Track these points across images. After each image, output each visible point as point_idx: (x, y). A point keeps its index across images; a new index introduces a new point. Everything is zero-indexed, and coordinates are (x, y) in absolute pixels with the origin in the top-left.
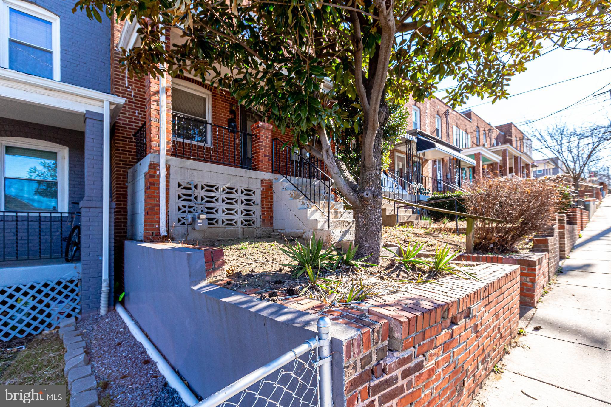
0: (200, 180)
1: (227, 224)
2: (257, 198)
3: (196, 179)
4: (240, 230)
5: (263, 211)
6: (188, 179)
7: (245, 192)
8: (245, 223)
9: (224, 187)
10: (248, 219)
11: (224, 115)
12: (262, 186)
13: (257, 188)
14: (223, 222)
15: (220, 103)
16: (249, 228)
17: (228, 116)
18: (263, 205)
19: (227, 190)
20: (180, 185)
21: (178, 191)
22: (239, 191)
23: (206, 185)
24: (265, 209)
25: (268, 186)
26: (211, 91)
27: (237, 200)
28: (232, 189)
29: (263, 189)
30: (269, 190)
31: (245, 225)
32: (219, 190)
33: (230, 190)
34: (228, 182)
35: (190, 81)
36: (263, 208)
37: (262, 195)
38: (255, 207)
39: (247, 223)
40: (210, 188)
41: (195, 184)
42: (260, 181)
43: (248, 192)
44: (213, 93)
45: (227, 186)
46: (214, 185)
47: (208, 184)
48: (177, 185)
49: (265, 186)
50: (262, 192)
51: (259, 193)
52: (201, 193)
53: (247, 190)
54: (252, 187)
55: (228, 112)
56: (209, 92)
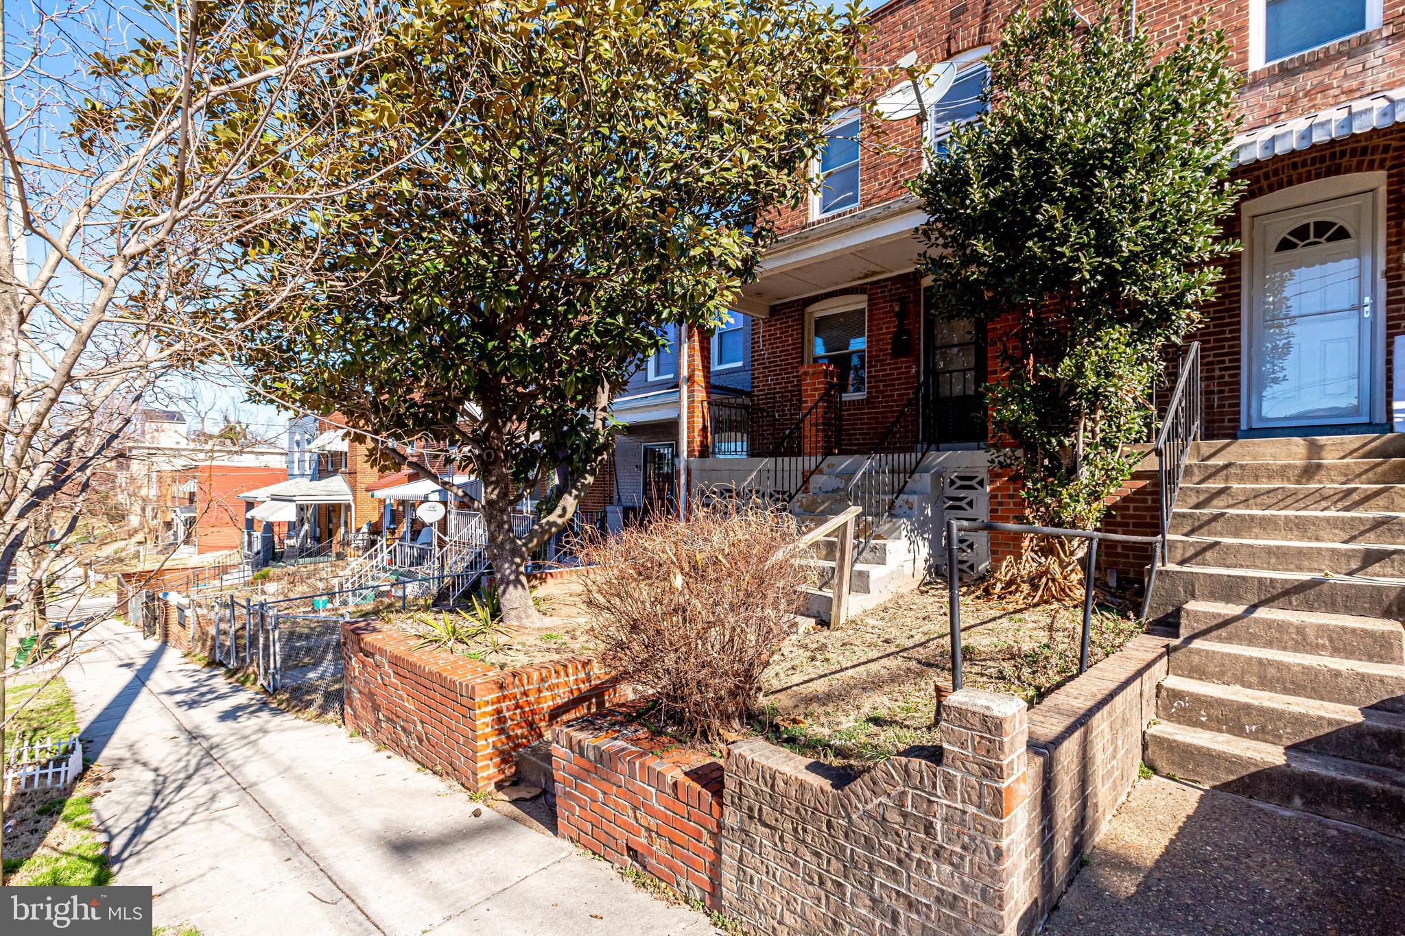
15: (881, 309)
26: (866, 292)
35: (833, 296)
42: (799, 475)
43: (781, 495)
44: (869, 295)
56: (865, 297)
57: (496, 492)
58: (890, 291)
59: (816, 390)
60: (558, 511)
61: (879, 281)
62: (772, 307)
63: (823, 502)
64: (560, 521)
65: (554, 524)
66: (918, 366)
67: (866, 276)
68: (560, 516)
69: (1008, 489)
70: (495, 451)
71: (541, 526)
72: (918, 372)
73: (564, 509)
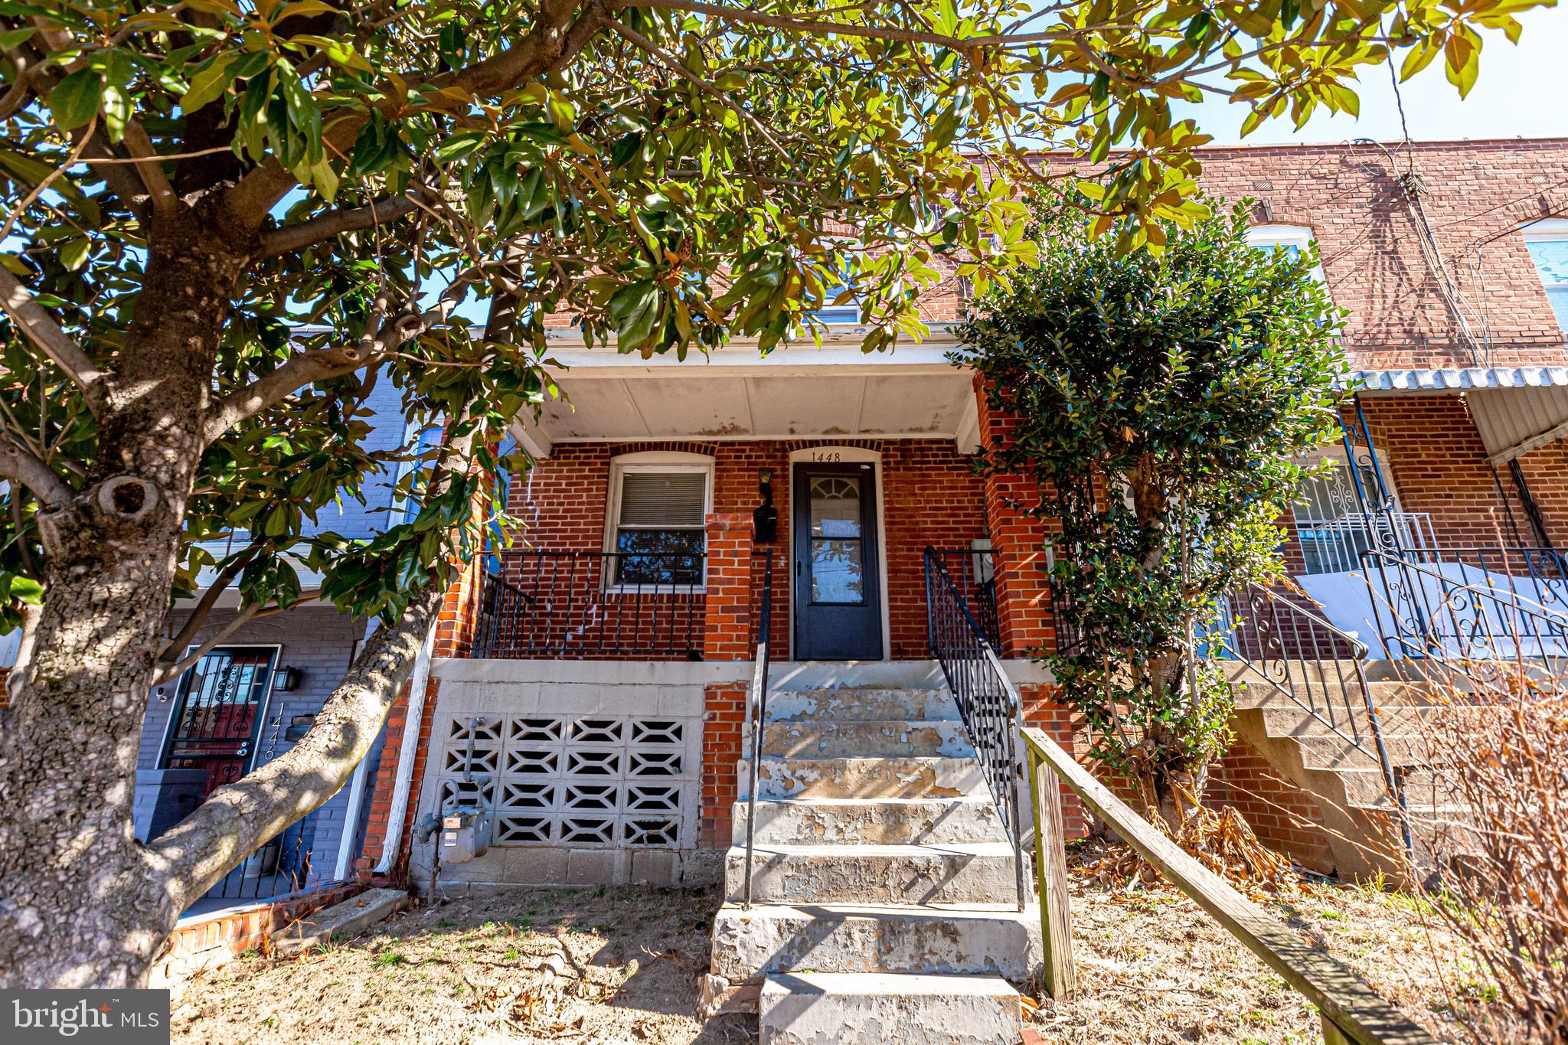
0: (511, 709)
1: (579, 838)
2: (690, 748)
3: (499, 709)
4: (619, 858)
5: (706, 790)
6: (477, 711)
7: (647, 732)
8: (640, 832)
9: (579, 723)
10: (652, 819)
11: (744, 503)
12: (708, 707)
13: (691, 716)
14: (566, 829)
15: (735, 477)
16: (656, 852)
17: (754, 503)
18: (708, 769)
19: (587, 731)
20: (457, 727)
21: (450, 744)
22: (628, 731)
23: (524, 721)
24: (717, 784)
25: (729, 706)
26: (712, 454)
27: (617, 759)
28: (604, 724)
29: (713, 717)
30: (731, 717)
31: (640, 840)
32: (563, 733)
33: (598, 729)
34: (590, 708)
35: (661, 449)
36: (707, 779)
37: (706, 737)
38: (678, 777)
39: (644, 832)
40: (537, 727)
41: (497, 722)
42: (700, 693)
43: (659, 730)
44: (718, 457)
45: (585, 718)
46: (549, 718)
47: (533, 717)
48: (450, 728)
49: (719, 706)
50: (707, 727)
51: (694, 733)
52: (508, 745)
53: (651, 725)
54: (670, 712)
55: (757, 493)
56: (710, 460)
57: (110, 646)
58: (748, 457)
59: (736, 554)
60: (324, 736)
61: (732, 443)
62: (555, 445)
63: (803, 736)
64: (332, 770)
65: (311, 780)
66: (787, 558)
67: (719, 433)
68: (333, 754)
69: (1050, 716)
70: (160, 488)
71: (255, 790)
72: (787, 565)
73: (349, 730)
